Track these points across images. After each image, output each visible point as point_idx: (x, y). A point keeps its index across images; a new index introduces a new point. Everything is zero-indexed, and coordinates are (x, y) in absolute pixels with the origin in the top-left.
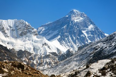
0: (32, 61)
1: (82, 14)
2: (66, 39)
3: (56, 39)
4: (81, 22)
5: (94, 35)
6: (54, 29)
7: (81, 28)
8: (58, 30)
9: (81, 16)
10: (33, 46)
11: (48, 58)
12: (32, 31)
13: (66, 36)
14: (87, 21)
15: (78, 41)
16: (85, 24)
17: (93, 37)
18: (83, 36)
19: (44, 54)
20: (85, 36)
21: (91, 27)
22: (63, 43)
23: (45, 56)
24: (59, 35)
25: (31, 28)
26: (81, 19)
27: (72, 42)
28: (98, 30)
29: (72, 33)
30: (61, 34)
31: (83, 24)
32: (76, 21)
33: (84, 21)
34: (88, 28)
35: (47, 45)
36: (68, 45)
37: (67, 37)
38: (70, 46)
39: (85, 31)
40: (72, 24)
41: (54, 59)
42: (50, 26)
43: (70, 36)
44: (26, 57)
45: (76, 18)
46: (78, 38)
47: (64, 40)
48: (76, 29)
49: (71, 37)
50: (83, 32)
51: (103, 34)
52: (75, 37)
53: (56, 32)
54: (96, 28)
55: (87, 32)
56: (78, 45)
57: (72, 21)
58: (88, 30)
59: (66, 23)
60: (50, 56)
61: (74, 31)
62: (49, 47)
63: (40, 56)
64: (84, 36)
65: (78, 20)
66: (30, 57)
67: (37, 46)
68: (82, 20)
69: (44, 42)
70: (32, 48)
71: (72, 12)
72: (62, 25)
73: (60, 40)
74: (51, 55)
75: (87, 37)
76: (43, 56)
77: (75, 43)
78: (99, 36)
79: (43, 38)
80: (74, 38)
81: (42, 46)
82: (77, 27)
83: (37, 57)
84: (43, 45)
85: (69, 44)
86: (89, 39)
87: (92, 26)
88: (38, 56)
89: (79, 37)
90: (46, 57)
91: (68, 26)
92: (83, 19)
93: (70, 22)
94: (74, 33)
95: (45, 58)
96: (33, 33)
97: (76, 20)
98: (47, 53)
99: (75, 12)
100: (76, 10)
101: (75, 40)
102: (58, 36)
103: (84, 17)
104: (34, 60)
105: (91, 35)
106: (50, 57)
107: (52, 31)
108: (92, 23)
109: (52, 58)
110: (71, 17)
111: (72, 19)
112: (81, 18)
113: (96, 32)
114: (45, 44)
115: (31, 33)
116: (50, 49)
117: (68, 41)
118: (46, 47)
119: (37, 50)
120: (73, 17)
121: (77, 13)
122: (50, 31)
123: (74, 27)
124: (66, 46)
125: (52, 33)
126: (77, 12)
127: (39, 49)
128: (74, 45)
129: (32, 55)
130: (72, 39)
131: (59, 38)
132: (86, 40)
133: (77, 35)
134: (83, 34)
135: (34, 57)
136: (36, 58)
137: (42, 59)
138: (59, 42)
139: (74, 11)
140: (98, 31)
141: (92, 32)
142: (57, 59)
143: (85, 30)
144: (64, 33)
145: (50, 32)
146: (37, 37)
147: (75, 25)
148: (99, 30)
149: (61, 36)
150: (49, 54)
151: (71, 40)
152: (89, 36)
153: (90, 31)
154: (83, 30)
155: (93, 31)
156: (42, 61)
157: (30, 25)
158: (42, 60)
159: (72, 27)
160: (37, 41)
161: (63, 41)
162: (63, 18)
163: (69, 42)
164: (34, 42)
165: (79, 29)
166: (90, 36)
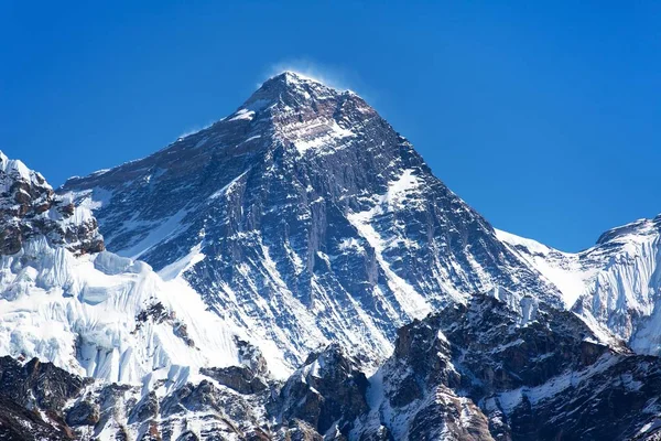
0: (84, 429)
1: (339, 100)
2: (244, 269)
3: (174, 275)
4: (338, 154)
5: (422, 239)
6: (157, 203)
7: (337, 193)
8: (182, 213)
9: (337, 116)
10: (75, 328)
11: (200, 409)
12: (64, 224)
13: (244, 248)
14: (378, 149)
15: (321, 282)
16: (367, 166)
17: (421, 253)
18: (354, 250)
19: (167, 382)
20: (370, 250)
21: (403, 186)
22: (221, 295)
23: (179, 392)
24: (193, 243)
25: (54, 203)
26: (340, 131)
27: (285, 292)
28: (448, 203)
29: (280, 229)
30: (208, 238)
31: (350, 172)
32: (302, 147)
33: (357, 149)
34: (383, 191)
35: (166, 317)
36: (257, 313)
37: (249, 253)
38: (270, 314)
39: (367, 215)
40: (281, 165)
41: (240, 416)
42: (129, 183)
43: (265, 250)
44: (43, 407)
45: (303, 128)
46: (319, 266)
47: (228, 279)
48: (304, 204)
49: (277, 253)
50: (356, 219)
51: (482, 233)
52: (301, 253)
53: (170, 228)
54: (438, 194)
55: (382, 224)
56: (322, 308)
57: (279, 152)
58: (384, 206)
59: (238, 165)
60: (207, 391)
61: (292, 217)
62: (180, 331)
63: (138, 397)
64: (361, 249)
65: (318, 143)
66: (70, 403)
67: (99, 327)
68: (345, 140)
69: (145, 296)
70: (67, 340)
71: (278, 89)
72: (213, 176)
73: (201, 280)
74: (216, 384)
75: (379, 257)
76: (162, 393)
77: (306, 300)
78: (455, 245)
79: (137, 269)
80: (297, 261)
81: (133, 324)
82: (310, 189)
83: (120, 404)
84: (142, 317)
85: (261, 302)
86: (394, 266)
87: (414, 178)
88: (128, 395)
89: (326, 258)
90: (184, 401)
91: (252, 181)
92: (347, 133)
93: (269, 157)
94: (297, 232)
95: (178, 409)
96: (69, 236)
97: (306, 138)
98: (185, 372)
99: (299, 90)
100: (302, 77)
101: (305, 277)
102: (188, 252)
103: (359, 118)
104: (98, 426)
105: (408, 243)
106: (209, 401)
107: (146, 218)
108: (410, 161)
109: (227, 405)
110: (269, 124)
111: (281, 133)
112: (335, 127)
113: (437, 223)
114: (157, 309)
115: (55, 235)
116: (189, 343)
117: (259, 281)
118: (163, 331)
119: (103, 353)
120: (284, 121)
121: (307, 96)
122: (127, 217)
123: (292, 190)
124: (244, 317)
125: (144, 232)
126: (307, 87)
127: (117, 343)
128: (299, 310)
129: (84, 392)
130: (285, 267)
131: (198, 266)
132: (373, 275)
133: (313, 240)
134: (352, 232)
135: (102, 401)
136: (114, 412)
137: (159, 419)
138: (200, 291)
139: (289, 79)
140: (451, 216)
141: (413, 221)
142: (258, 412)
143: (365, 207)
144: (225, 231)
145: (130, 225)
146: (96, 267)
147: (300, 174)
148: (457, 206)
149: (206, 250)
150: (204, 382)
151: (276, 275)
152: (394, 244)
153: (400, 215)
154: (351, 205)
155: (419, 215)
156: (153, 430)
157: (46, 185)
158: (155, 424)
159: (279, 191)
160: (101, 292)
161: (226, 287)
162: (218, 127)
163: (265, 293)
164: (80, 298)
165: (328, 203)
166: (401, 249)
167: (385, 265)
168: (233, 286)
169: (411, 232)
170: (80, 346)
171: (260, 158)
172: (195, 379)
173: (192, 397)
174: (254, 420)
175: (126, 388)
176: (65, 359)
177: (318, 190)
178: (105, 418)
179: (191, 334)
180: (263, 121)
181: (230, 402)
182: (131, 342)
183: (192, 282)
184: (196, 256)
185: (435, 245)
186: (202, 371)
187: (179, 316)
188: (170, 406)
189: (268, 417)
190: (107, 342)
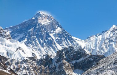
0: (8, 66)
1: (48, 16)
2: (33, 42)
3: (22, 43)
4: (48, 25)
5: (61, 38)
6: (20, 32)
7: (48, 31)
8: (24, 33)
9: (48, 19)
10: (7, 51)
11: (26, 63)
12: (5, 35)
14: (54, 24)
15: (45, 44)
16: (53, 27)
17: (61, 40)
18: (50, 39)
19: (21, 59)
20: (53, 39)
21: (58, 30)
22: (30, 46)
23: (23, 61)
24: (25, 38)
25: (3, 31)
26: (48, 21)
27: (40, 46)
28: (65, 32)
29: (39, 36)
30: (28, 37)
31: (50, 27)
32: (42, 23)
33: (51, 24)
34: (55, 30)
35: (21, 49)
36: (35, 49)
37: (34, 40)
38: (37, 49)
40: (39, 26)
41: (33, 64)
42: (15, 29)
43: (37, 39)
44: (2, 62)
45: (43, 21)
46: (45, 42)
47: (31, 43)
48: (43, 32)
49: (39, 40)
50: (51, 35)
51: (70, 37)
52: (42, 40)
53: (22, 35)
54: (63, 31)
55: (55, 35)
56: (45, 48)
57: (39, 24)
58: (55, 33)
59: (32, 26)
60: (27, 60)
61: (41, 34)
62: (23, 51)
63: (17, 61)
64: (52, 39)
65: (45, 23)
66: (6, 62)
67: (11, 50)
68: (49, 23)
69: (18, 46)
70: (6, 53)
71: (39, 14)
72: (29, 28)
73: (27, 43)
74: (29, 59)
75: (54, 40)
76: (20, 61)
77: (43, 47)
78: (66, 39)
79: (17, 42)
80: (42, 41)
81: (16, 50)
82: (44, 30)
83: (14, 62)
84: (17, 49)
85: (36, 47)
86: (57, 42)
87: (60, 28)
88: (15, 61)
89: (46, 40)
90: (24, 62)
91: (35, 29)
92: (50, 21)
93: (37, 25)
94: (42, 36)
95: (23, 63)
96: (6, 36)
97: (43, 22)
98: (24, 57)
99: (42, 15)
101: (43, 43)
102: (24, 39)
103: (51, 19)
104: (10, 65)
105: (59, 38)
106: (28, 62)
107: (18, 34)
108: (59, 26)
109: (31, 63)
110: (37, 20)
111: (39, 21)
113: (63, 35)
114: (20, 48)
115: (4, 36)
116: (25, 53)
117: (36, 44)
118: (21, 51)
119: (11, 55)
120: (40, 19)
121: (43, 16)
122: (15, 34)
123: (41, 30)
124: (33, 49)
125: (18, 36)
126: (43, 14)
127: (13, 53)
128: (42, 48)
129: (8, 60)
130: (40, 42)
131: (26, 41)
132: (53, 43)
133: (44, 38)
134: (50, 37)
135: (11, 62)
136: (13, 64)
137: (20, 65)
139: (41, 13)
140: (65, 34)
141: (60, 35)
142: (35, 64)
143: (52, 33)
144: (30, 36)
145: (15, 35)
146: (10, 41)
147: (42, 28)
148: (66, 33)
149: (27, 39)
150: (27, 59)
151: (38, 43)
152: (57, 39)
153: (58, 34)
154: (50, 32)
156: (19, 66)
157: (2, 29)
158: (19, 65)
159: (39, 30)
160: (11, 45)
162: (29, 20)
163: (37, 46)
164: (8, 46)
166: (58, 39)
167: (55, 42)
168: (32, 45)
169: (59, 37)
170: (7, 53)
171: (36, 25)
172: (26, 59)
173: (25, 61)
174: (35, 65)
175: (15, 60)
176: (5, 55)
177: (45, 30)
178: (11, 64)
179: (25, 52)
180: (36, 19)
181: (31, 62)
182: (15, 53)
183: (25, 44)
184: (26, 40)
185: (63, 39)
186: (27, 57)
187: (23, 49)
188: (21, 63)
189: (37, 64)
190: (12, 53)
